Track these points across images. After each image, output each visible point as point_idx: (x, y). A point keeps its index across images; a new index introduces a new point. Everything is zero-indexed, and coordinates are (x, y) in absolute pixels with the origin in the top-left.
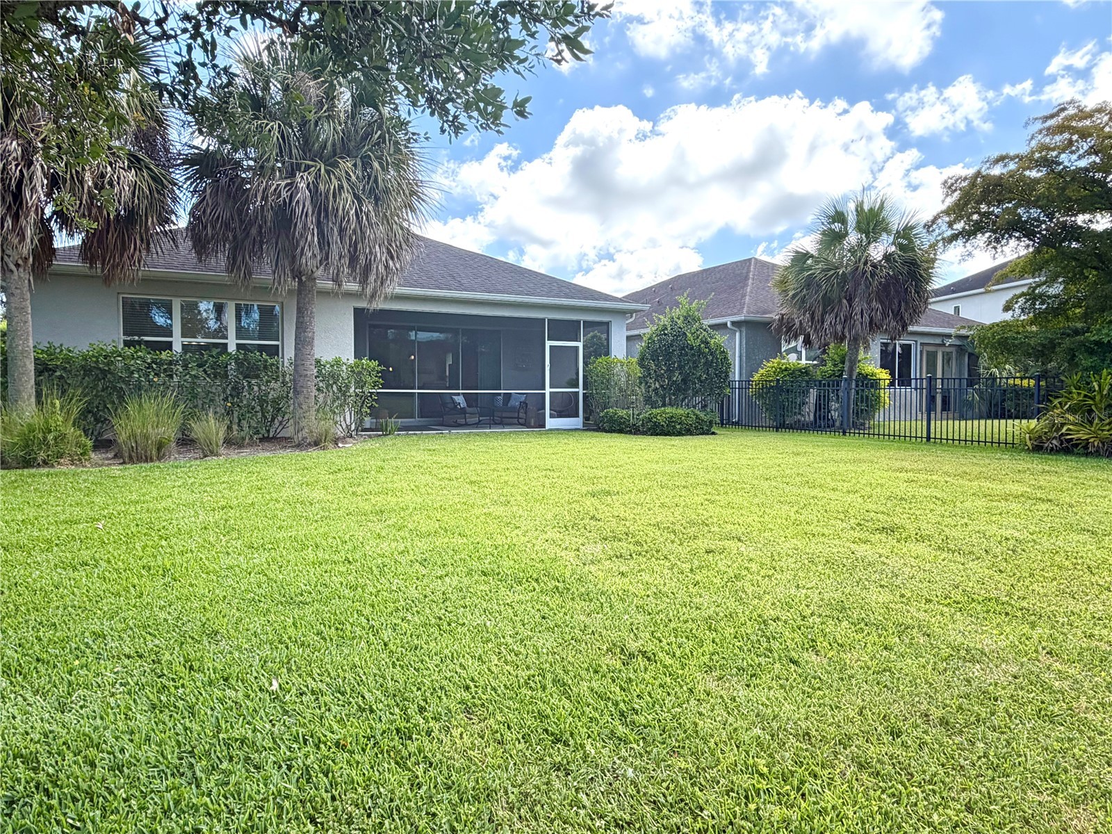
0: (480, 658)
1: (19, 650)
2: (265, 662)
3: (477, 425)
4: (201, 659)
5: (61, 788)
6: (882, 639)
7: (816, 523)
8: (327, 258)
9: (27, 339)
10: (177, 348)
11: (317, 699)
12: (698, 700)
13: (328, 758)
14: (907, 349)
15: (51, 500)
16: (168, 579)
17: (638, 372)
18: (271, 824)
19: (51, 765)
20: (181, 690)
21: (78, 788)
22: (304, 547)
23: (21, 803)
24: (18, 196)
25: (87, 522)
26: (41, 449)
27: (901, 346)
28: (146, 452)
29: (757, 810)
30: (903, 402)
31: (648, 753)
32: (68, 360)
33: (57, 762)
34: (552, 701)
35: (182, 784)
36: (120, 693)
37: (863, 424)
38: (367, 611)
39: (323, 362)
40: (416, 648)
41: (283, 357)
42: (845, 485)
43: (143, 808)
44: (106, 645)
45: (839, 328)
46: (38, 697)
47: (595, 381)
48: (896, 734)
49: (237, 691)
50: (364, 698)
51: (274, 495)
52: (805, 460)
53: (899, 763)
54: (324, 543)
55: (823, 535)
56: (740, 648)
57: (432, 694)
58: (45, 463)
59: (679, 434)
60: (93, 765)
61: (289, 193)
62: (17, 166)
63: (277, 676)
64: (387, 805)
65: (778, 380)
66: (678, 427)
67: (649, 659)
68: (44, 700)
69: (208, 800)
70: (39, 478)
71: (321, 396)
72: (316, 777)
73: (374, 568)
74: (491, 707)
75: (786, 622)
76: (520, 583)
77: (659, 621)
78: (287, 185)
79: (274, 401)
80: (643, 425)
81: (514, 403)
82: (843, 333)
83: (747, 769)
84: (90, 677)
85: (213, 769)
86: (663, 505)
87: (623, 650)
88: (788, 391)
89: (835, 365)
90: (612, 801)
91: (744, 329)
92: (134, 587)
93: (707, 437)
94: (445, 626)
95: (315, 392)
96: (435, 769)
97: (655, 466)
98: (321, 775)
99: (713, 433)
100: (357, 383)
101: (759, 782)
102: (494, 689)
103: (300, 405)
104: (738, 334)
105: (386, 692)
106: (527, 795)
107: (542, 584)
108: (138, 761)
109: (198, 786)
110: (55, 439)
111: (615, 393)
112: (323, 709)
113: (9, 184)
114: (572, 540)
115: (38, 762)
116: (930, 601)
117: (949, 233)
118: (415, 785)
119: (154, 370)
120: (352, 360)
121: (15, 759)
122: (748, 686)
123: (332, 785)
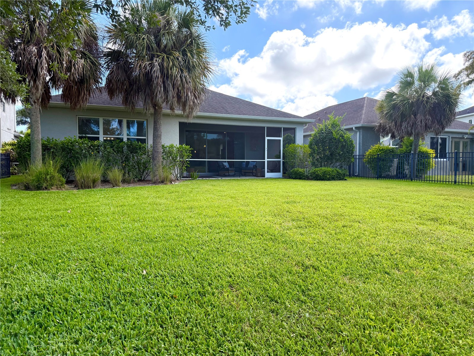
0: (236, 265)
1: (36, 255)
2: (140, 263)
3: (233, 176)
4: (112, 261)
5: (54, 307)
6: (432, 265)
7: (398, 216)
8: (167, 98)
9: (38, 135)
10: (101, 139)
11: (163, 279)
12: (340, 287)
13: (168, 302)
14: (444, 140)
15: (49, 202)
16: (98, 232)
17: (309, 151)
18: (143, 327)
19: (50, 299)
20: (104, 273)
21: (61, 308)
22: (157, 220)
23: (37, 313)
24: (36, 71)
25: (64, 210)
26: (44, 182)
27: (441, 138)
28: (88, 184)
29: (370, 334)
30: (442, 166)
31: (316, 308)
32: (56, 145)
33: (52, 298)
34: (270, 283)
35: (104, 309)
36: (78, 273)
37: (421, 177)
38: (185, 245)
39: (165, 146)
40: (207, 260)
41: (148, 144)
42: (413, 200)
43: (88, 318)
44: (72, 255)
45: (409, 129)
46: (44, 273)
47: (288, 156)
48: (439, 306)
49: (128, 274)
50: (184, 278)
51: (144, 201)
52: (392, 190)
53: (441, 318)
54: (166, 219)
55: (401, 221)
56: (361, 266)
57: (214, 278)
58: (46, 188)
59: (329, 180)
60: (67, 300)
61: (150, 68)
62: (35, 58)
63: (145, 269)
64: (194, 322)
65: (378, 155)
66: (328, 176)
67: (315, 269)
68: (47, 275)
69: (116, 315)
70: (43, 194)
71: (165, 161)
72: (163, 309)
73: (188, 229)
74: (241, 285)
75: (383, 256)
76: (254, 236)
77: (320, 254)
78: (150, 64)
79: (144, 163)
80: (311, 176)
81: (250, 166)
82: (411, 132)
83: (364, 317)
84: (66, 267)
85: (118, 304)
86: (321, 208)
87: (303, 265)
88: (383, 160)
89: (407, 147)
90: (299, 326)
91: (361, 131)
92: (84, 234)
93: (342, 181)
94: (220, 252)
95: (161, 160)
96: (216, 308)
97: (317, 192)
98: (165, 308)
99: (346, 180)
100: (180, 156)
101: (370, 322)
102: (243, 278)
103: (155, 165)
104: (358, 133)
105: (194, 277)
106: (258, 321)
107: (264, 237)
108: (86, 299)
109: (111, 310)
110: (50, 178)
111: (297, 161)
112: (166, 282)
113: (32, 66)
114: (279, 220)
115: (44, 298)
116: (457, 250)
117: (467, 80)
118: (207, 314)
119: (92, 149)
120: (178, 146)
121: (35, 296)
122: (365, 283)
123: (170, 313)
